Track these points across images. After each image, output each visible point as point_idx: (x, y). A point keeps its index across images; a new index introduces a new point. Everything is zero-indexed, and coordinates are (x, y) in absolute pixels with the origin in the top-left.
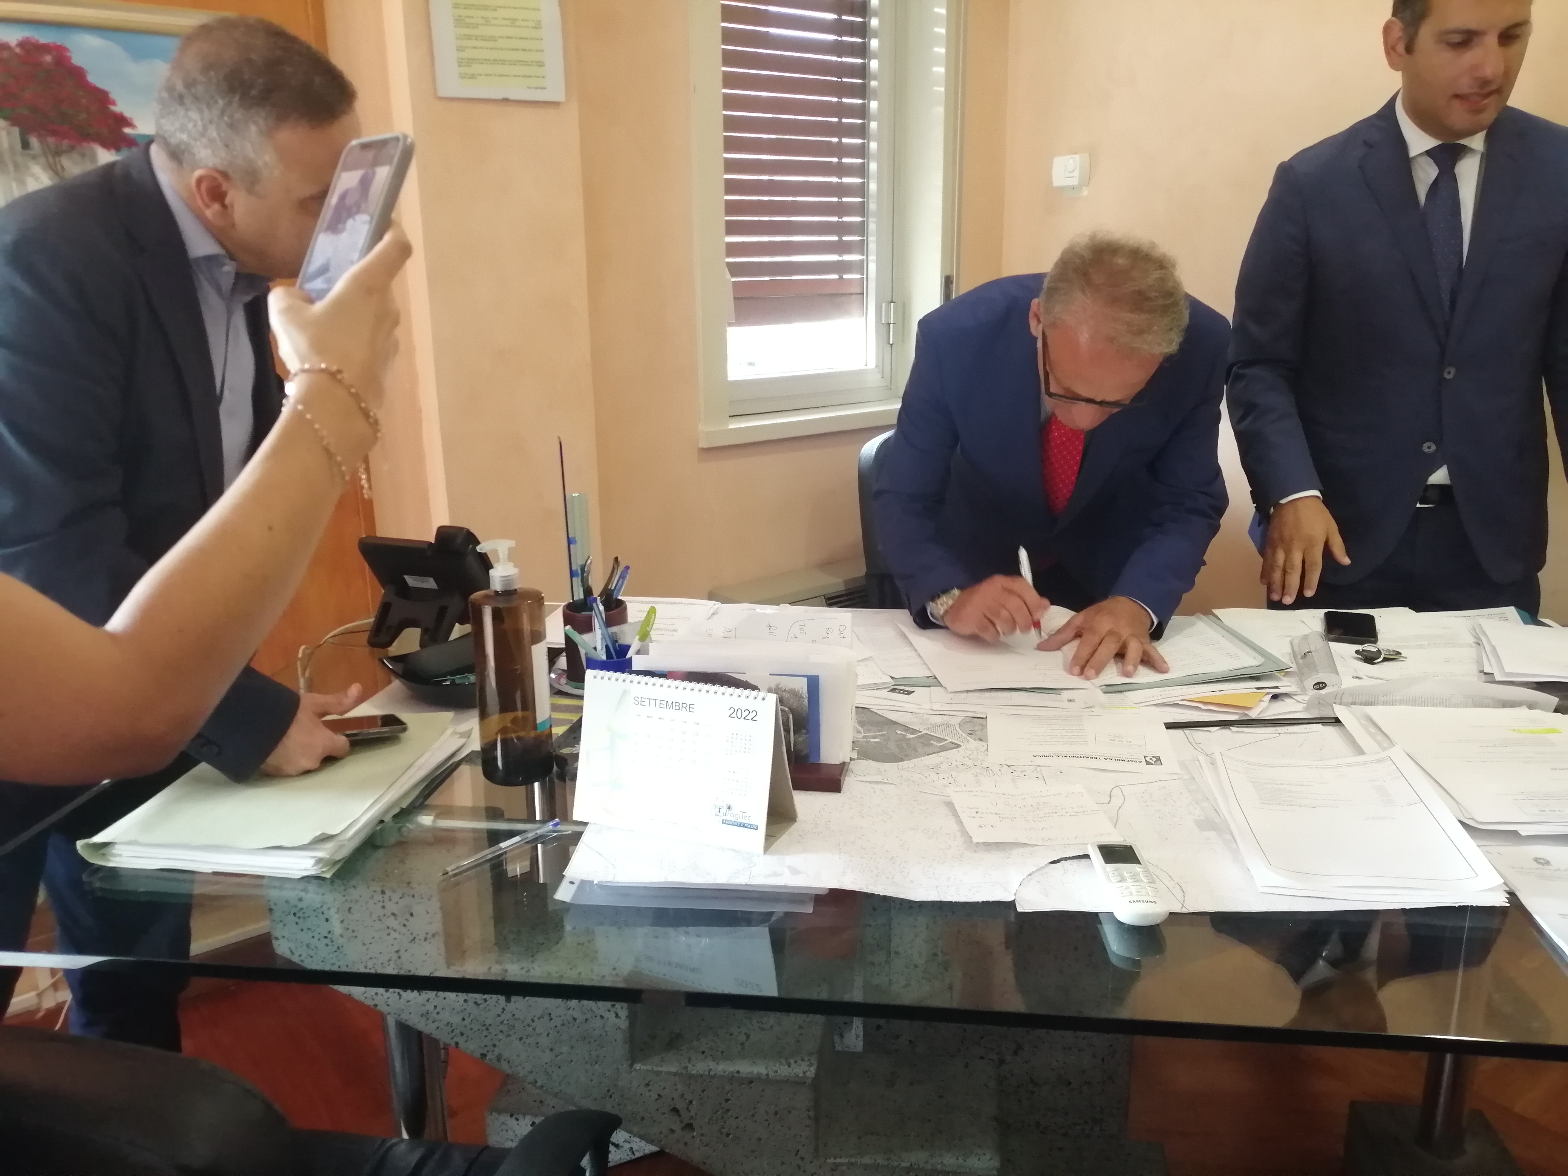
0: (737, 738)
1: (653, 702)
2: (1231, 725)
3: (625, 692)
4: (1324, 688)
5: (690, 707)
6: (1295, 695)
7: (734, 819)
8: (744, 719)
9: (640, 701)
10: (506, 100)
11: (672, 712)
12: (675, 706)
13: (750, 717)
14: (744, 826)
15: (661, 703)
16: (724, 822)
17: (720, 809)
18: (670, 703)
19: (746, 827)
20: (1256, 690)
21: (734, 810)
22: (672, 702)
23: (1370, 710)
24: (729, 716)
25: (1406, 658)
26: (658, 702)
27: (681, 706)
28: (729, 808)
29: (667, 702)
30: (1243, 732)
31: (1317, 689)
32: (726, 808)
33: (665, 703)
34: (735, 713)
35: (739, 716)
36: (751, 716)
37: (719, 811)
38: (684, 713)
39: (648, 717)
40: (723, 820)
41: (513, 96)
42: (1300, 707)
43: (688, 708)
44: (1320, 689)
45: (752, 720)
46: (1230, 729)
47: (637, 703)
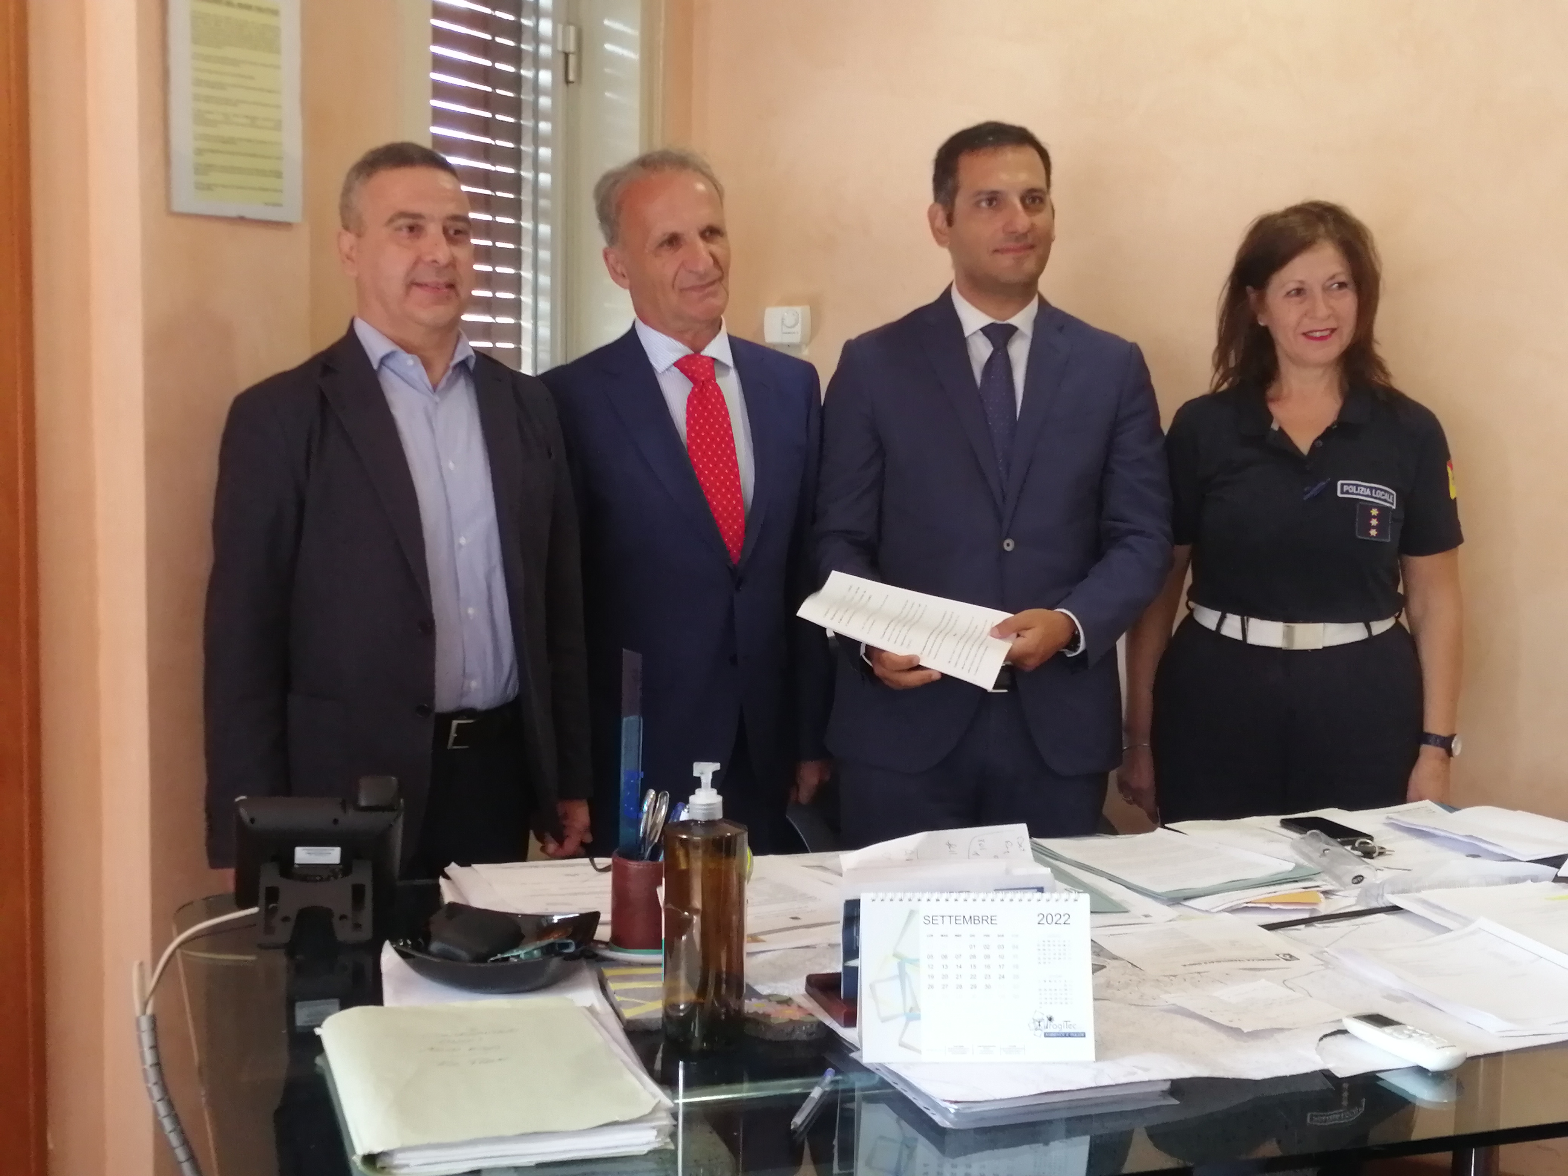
0: (1049, 945)
1: (947, 919)
2: (1314, 921)
3: (912, 913)
4: (1362, 880)
5: (990, 920)
6: (1337, 891)
7: (1057, 1031)
8: (1056, 923)
9: (931, 920)
10: (242, 220)
11: (971, 928)
12: (973, 920)
13: (1062, 921)
14: (1069, 1035)
15: (955, 919)
16: (1047, 1035)
17: (1039, 1022)
18: (967, 918)
19: (1073, 1037)
20: (1304, 890)
21: (1056, 1021)
22: (971, 917)
23: (1419, 895)
24: (1039, 923)
25: (1394, 851)
26: (953, 919)
27: (981, 920)
28: (1050, 1019)
29: (964, 917)
30: (1328, 927)
31: (1356, 883)
32: (1046, 1020)
33: (962, 917)
34: (1045, 919)
35: (1050, 921)
36: (1062, 919)
37: (1040, 1025)
38: (985, 928)
39: (942, 936)
40: (1045, 1034)
41: (250, 214)
42: (1352, 901)
43: (989, 921)
44: (1359, 882)
45: (1065, 923)
46: (1313, 925)
47: (927, 922)
